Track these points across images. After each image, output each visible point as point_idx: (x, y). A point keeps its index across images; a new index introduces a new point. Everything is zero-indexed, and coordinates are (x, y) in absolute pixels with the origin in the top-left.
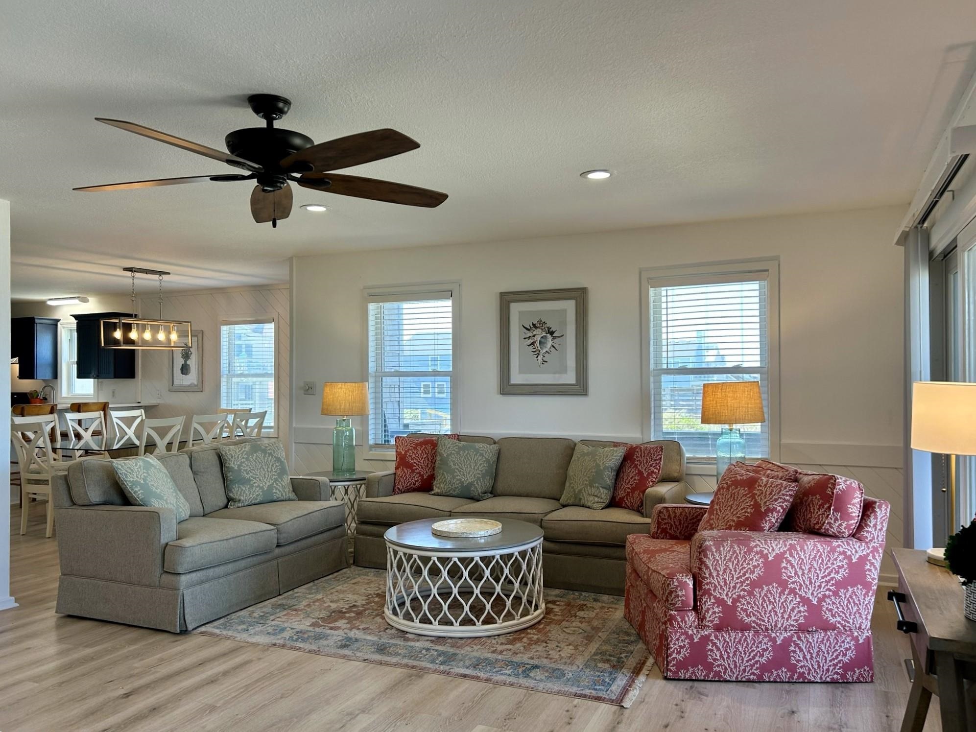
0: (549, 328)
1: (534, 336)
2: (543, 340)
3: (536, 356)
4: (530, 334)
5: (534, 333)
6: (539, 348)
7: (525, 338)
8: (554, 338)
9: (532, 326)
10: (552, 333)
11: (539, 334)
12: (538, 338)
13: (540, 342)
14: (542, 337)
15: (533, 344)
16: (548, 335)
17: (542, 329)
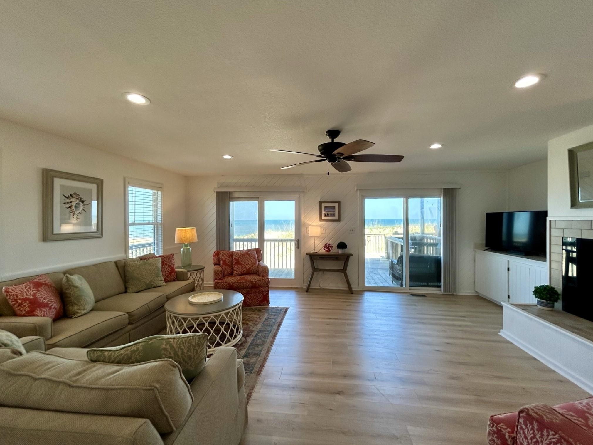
0: (81, 199)
1: (71, 202)
2: (77, 205)
3: (72, 215)
4: (68, 201)
5: (71, 200)
6: (74, 210)
7: (64, 203)
8: (84, 205)
9: (70, 196)
10: (83, 202)
11: (74, 202)
12: (74, 204)
13: (75, 207)
14: (76, 204)
15: (70, 207)
16: (81, 203)
17: (77, 199)
